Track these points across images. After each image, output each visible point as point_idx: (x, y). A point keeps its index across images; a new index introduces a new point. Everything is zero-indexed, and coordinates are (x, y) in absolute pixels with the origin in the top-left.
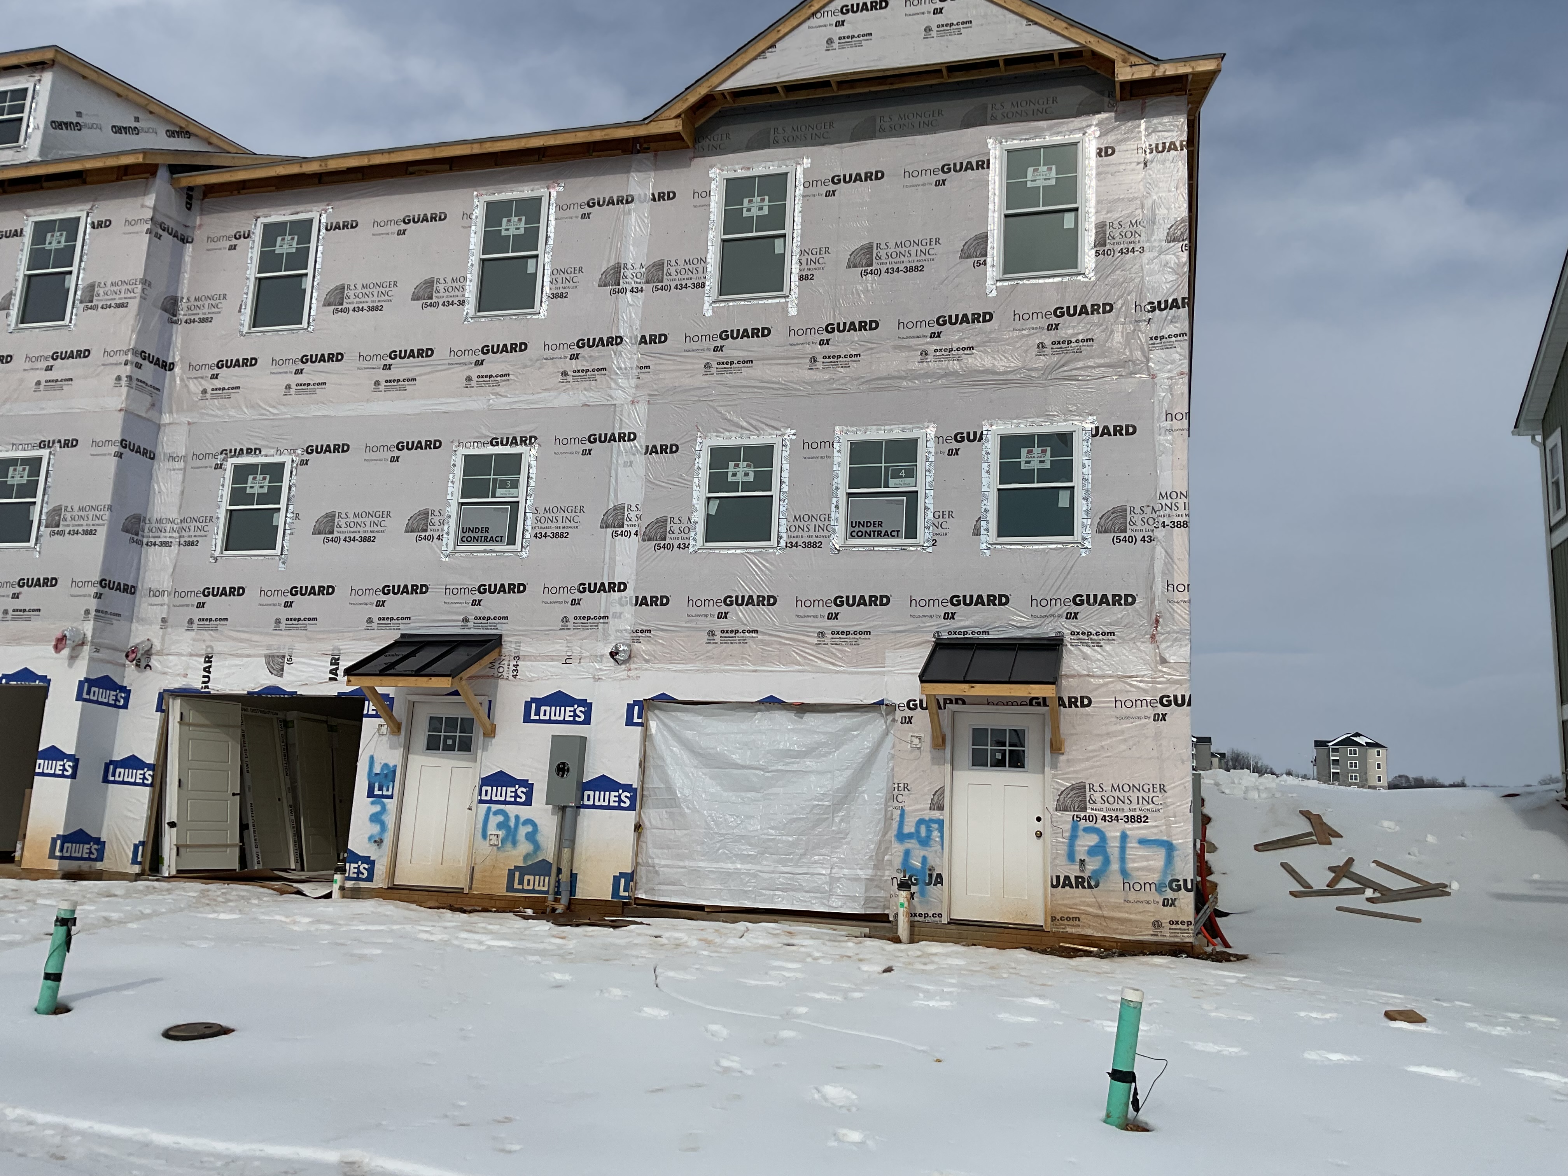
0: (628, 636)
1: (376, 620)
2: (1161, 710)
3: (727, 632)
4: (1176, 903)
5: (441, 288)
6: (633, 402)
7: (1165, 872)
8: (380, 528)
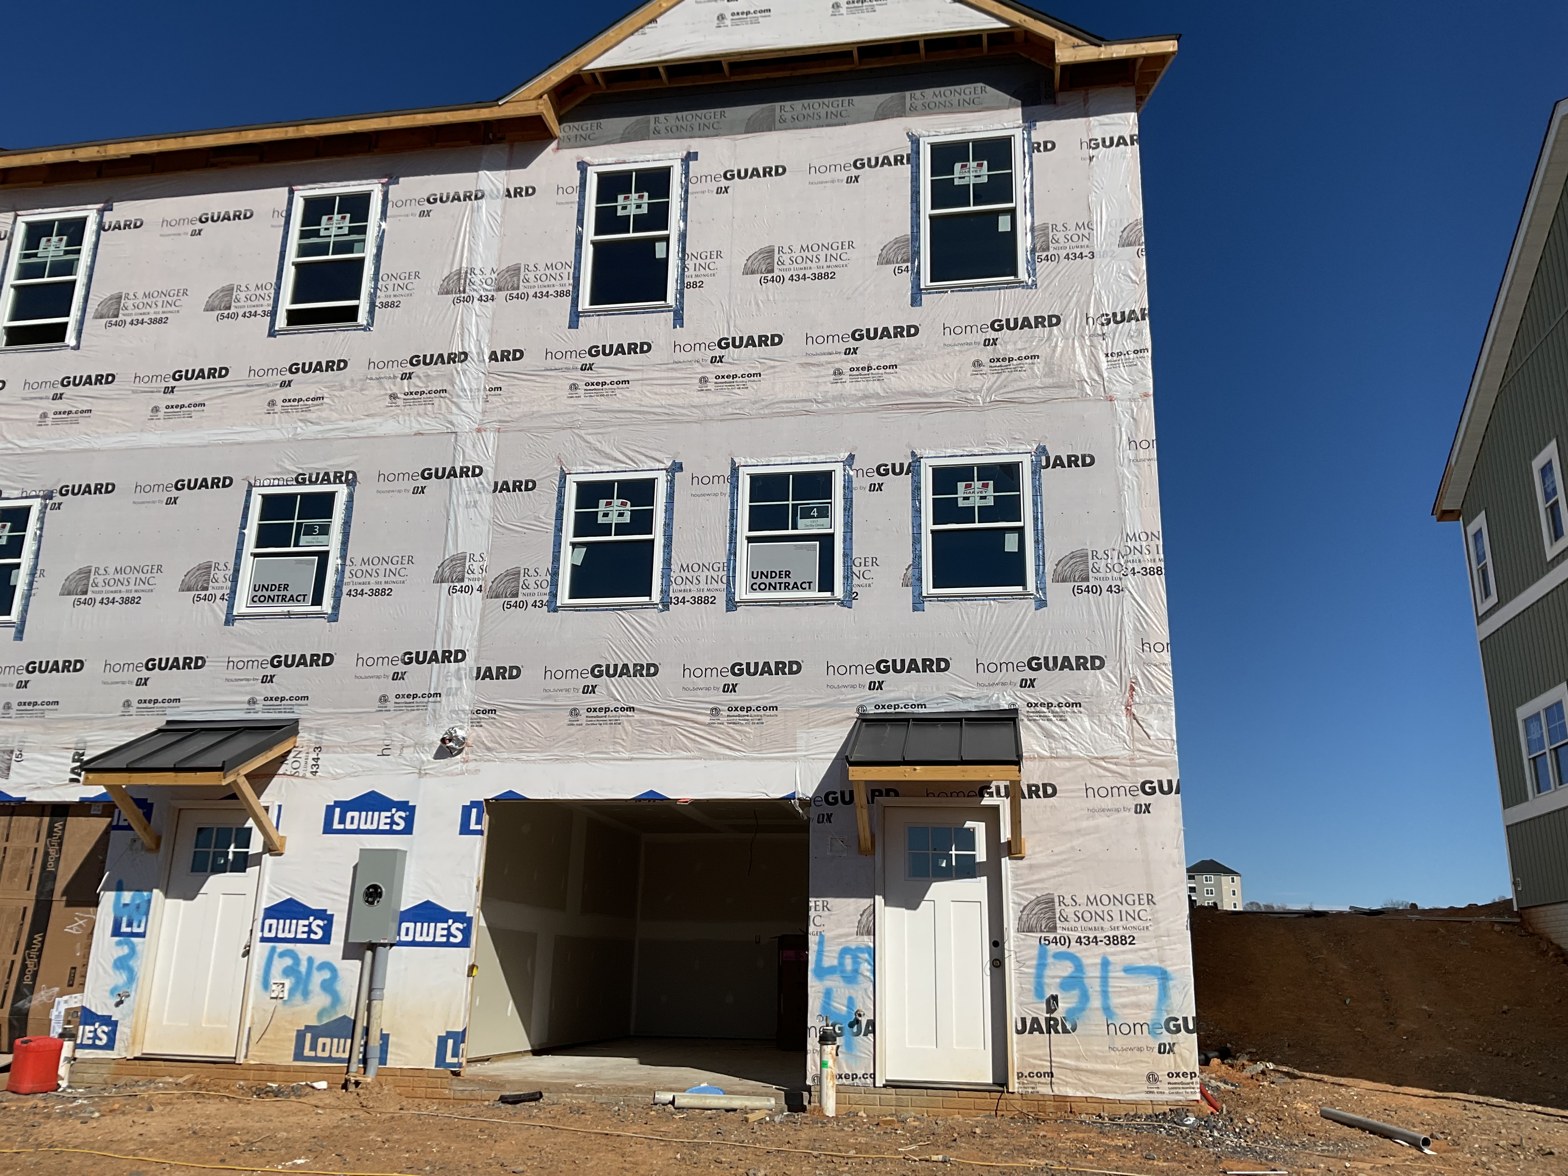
0: (466, 718)
1: (135, 704)
2: (1144, 799)
3: (595, 710)
4: (1175, 1049)
5: (242, 296)
6: (479, 431)
7: (1159, 1010)
8: (147, 587)
